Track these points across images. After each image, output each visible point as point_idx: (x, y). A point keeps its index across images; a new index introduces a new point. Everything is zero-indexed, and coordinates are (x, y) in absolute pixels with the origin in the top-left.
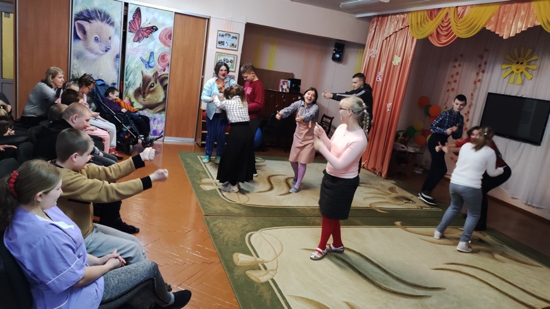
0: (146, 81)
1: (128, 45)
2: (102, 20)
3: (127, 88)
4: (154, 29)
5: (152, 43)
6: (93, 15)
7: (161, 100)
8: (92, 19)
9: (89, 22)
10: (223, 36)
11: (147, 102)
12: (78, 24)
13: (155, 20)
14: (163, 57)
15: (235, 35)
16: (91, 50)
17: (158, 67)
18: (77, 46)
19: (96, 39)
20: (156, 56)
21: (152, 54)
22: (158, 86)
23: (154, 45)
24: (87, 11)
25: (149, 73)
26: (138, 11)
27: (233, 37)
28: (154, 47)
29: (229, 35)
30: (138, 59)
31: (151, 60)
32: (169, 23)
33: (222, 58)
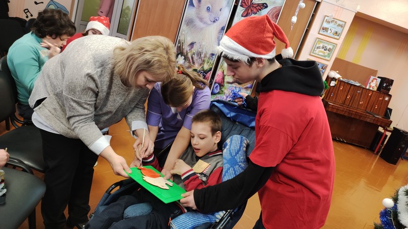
1: (236, 19)
4: (264, 6)
10: (329, 22)
15: (341, 23)
19: (208, 9)
27: (339, 25)
29: (336, 22)
32: (280, 2)
33: (321, 45)
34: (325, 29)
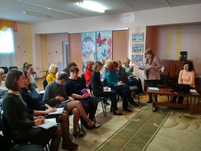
1: (97, 49)
2: (90, 41)
4: (105, 40)
6: (87, 39)
9: (86, 42)
13: (105, 36)
14: (109, 51)
16: (87, 53)
19: (88, 48)
20: (107, 51)
21: (105, 50)
23: (106, 46)
25: (105, 58)
26: (100, 34)
27: (140, 35)
29: (138, 35)
30: (101, 53)
31: (105, 53)
32: (111, 36)
34: (135, 39)
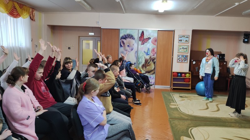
0: (146, 61)
1: (139, 47)
2: (130, 38)
3: (139, 64)
4: (149, 38)
5: (149, 44)
6: (127, 36)
7: (153, 69)
8: (126, 38)
9: (126, 39)
10: (181, 37)
11: (147, 70)
12: (122, 41)
13: (149, 35)
14: (153, 50)
15: (187, 36)
16: (126, 50)
17: (151, 54)
18: (121, 49)
19: (128, 46)
21: (148, 49)
22: (152, 63)
24: (125, 35)
25: (148, 57)
26: (143, 32)
27: (186, 37)
28: (149, 46)
29: (184, 36)
30: (143, 52)
31: (149, 51)
32: (156, 35)
33: (181, 47)
34: (181, 40)
